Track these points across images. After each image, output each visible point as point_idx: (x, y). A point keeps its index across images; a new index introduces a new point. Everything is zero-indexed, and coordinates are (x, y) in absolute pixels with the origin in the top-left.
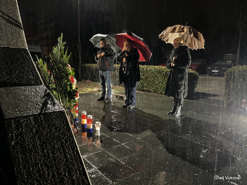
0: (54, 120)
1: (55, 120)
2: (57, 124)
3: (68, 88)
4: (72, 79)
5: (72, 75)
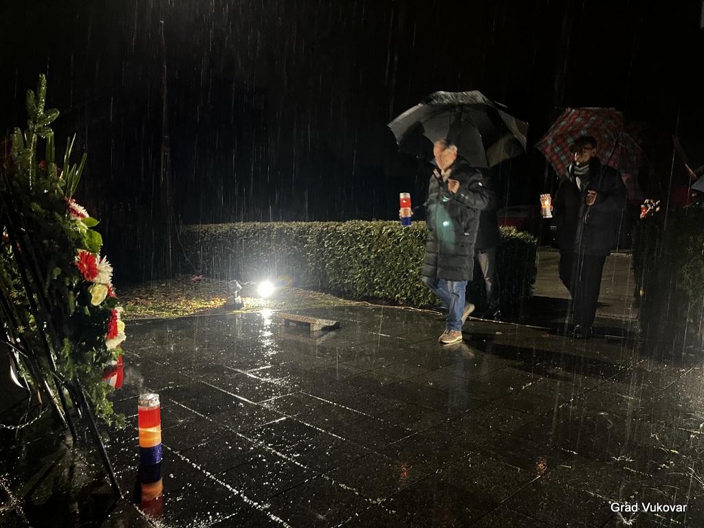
3: (68, 304)
4: (86, 262)
5: (89, 245)
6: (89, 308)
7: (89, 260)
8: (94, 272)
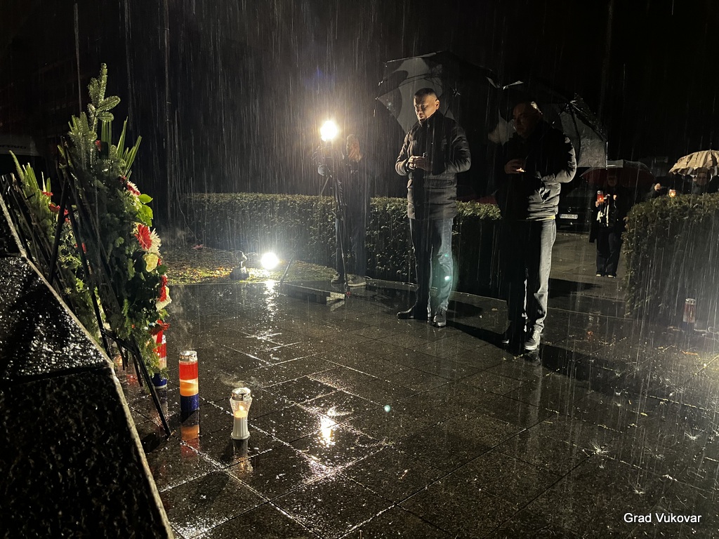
0: (58, 410)
1: (61, 411)
2: (70, 428)
3: (127, 270)
5: (143, 219)
6: (144, 274)
7: (143, 231)
8: (149, 243)
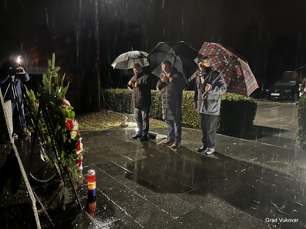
3: (63, 138)
4: (69, 123)
5: (70, 117)
6: (70, 140)
7: (70, 122)
8: (72, 126)
